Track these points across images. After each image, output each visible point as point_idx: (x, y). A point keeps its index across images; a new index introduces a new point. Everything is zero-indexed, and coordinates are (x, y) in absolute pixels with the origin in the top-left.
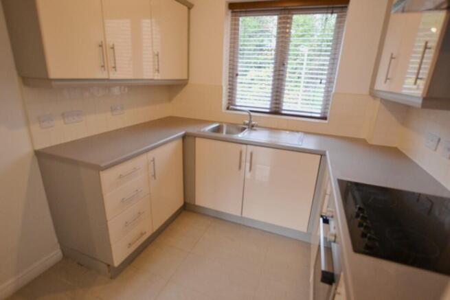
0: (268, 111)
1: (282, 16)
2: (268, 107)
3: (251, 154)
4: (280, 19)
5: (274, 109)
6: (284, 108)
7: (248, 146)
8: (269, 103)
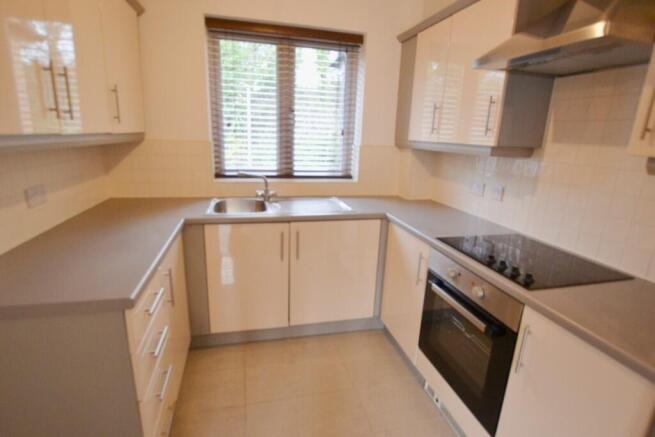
0: (274, 174)
1: (281, 46)
2: (275, 168)
3: (298, 234)
4: (279, 50)
5: (284, 172)
6: (295, 168)
7: (293, 224)
8: (275, 163)
